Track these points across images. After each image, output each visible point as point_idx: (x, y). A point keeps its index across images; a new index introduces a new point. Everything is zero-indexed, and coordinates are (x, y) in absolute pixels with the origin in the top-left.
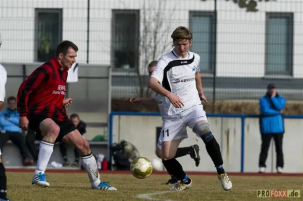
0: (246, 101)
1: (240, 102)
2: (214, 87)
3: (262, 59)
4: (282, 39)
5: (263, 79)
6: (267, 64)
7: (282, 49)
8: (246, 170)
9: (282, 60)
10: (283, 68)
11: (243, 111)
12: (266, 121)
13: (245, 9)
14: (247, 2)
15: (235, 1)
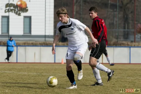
0: (18, 42)
3: (22, 29)
4: (28, 23)
5: (23, 35)
6: (24, 31)
7: (28, 27)
8: (18, 62)
9: (28, 30)
10: (28, 32)
12: (9, 48)
13: (17, 15)
14: (18, 13)
15: (15, 13)
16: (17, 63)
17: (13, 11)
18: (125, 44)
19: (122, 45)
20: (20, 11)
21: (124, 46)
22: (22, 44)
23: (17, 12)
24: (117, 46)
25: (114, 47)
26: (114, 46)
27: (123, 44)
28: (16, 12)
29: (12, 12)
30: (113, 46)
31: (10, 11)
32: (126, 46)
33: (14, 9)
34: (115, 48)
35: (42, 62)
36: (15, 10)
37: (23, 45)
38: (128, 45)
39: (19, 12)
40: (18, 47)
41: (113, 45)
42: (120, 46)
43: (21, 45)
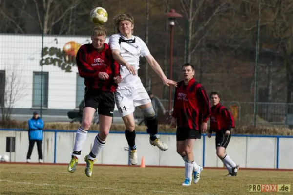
0: (58, 123)
1: (55, 123)
2: (41, 115)
8: (57, 162)
11: (57, 128)
13: (64, 71)
14: (66, 67)
15: (59, 66)
16: (55, 163)
17: (57, 63)
18: (268, 130)
19: (264, 133)
20: (69, 62)
21: (267, 135)
22: (67, 127)
23: (64, 65)
24: (254, 135)
25: (247, 136)
26: (248, 134)
27: (265, 130)
28: (61, 64)
29: (55, 65)
30: (245, 135)
31: (51, 63)
32: (272, 134)
33: (58, 58)
34: (249, 138)
35: (105, 162)
36: (60, 61)
37: (69, 129)
38: (275, 132)
39: (68, 65)
40: (58, 134)
41: (246, 132)
42: (259, 134)
43: (65, 129)
